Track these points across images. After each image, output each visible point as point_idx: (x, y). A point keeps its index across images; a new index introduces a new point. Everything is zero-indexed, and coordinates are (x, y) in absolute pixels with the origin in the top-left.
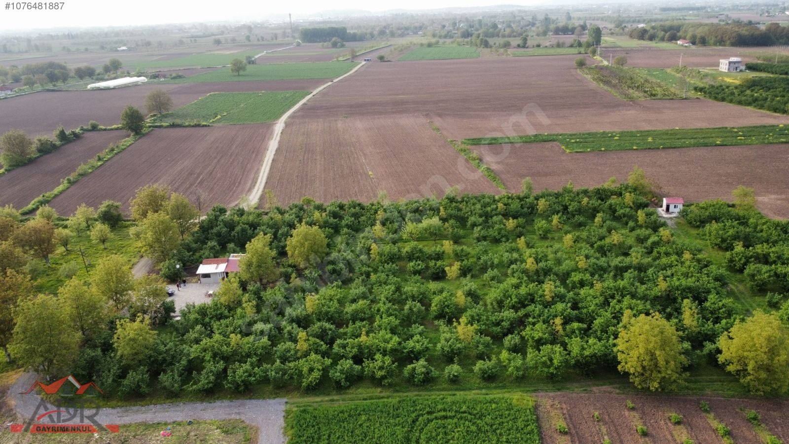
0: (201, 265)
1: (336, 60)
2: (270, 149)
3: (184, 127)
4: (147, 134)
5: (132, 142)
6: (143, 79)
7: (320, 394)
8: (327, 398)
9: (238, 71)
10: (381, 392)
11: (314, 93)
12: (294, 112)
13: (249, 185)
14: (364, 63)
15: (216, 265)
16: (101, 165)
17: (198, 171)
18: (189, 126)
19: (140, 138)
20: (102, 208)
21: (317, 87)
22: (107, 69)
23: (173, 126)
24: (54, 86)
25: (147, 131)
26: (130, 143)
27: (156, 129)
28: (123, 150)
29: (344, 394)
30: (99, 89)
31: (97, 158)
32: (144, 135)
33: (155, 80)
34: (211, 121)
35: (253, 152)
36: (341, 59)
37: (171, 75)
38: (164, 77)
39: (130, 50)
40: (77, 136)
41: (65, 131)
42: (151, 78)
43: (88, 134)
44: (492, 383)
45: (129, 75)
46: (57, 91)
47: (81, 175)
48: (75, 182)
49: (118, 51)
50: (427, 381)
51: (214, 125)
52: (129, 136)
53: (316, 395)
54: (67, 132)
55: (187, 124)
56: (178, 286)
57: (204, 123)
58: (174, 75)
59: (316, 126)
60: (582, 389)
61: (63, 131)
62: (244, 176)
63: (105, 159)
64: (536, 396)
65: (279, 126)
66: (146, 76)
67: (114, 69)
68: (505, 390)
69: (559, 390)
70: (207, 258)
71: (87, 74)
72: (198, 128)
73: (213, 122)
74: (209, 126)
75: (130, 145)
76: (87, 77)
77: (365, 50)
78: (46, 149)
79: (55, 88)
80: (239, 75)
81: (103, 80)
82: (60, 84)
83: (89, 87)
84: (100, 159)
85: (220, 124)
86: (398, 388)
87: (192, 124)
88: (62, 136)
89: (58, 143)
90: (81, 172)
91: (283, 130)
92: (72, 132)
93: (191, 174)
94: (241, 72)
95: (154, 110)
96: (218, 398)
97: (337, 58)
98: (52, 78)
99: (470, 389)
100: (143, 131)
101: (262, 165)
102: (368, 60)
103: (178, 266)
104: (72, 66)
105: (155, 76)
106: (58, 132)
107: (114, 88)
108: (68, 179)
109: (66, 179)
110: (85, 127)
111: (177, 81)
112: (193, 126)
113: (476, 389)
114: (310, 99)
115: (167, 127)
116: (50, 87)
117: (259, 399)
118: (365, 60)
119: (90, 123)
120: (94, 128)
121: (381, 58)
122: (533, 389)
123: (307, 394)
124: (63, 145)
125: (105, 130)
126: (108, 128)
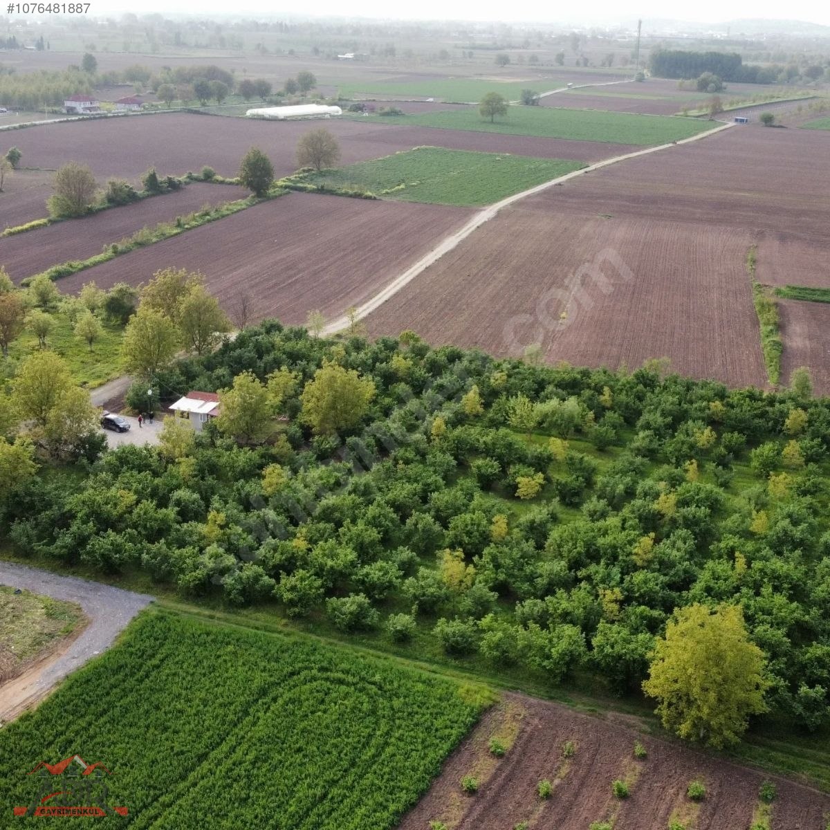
0: (184, 398)
1: (682, 113)
2: (435, 252)
3: (337, 195)
4: (275, 197)
5: (244, 206)
6: (336, 110)
7: (204, 605)
8: (207, 612)
9: (492, 114)
10: (286, 625)
11: (593, 167)
12: (528, 197)
13: (357, 300)
14: (731, 124)
15: (203, 402)
16: (176, 234)
17: (301, 266)
18: (346, 195)
19: (260, 202)
20: (113, 292)
21: (605, 158)
22: (291, 88)
23: (321, 191)
24: (204, 105)
25: (277, 194)
26: (239, 207)
27: (295, 192)
28: (223, 216)
29: (235, 613)
30: (262, 119)
31: (176, 223)
32: (269, 199)
33: (354, 114)
34: (384, 192)
35: (407, 251)
36: (694, 113)
37: (382, 109)
38: (372, 110)
39: (357, 59)
40: (174, 186)
41: (157, 176)
42: (350, 110)
43: (194, 186)
44: (456, 659)
45: (320, 100)
46: (205, 114)
47: (141, 245)
48: (123, 253)
49: (338, 59)
50: (357, 628)
51: (384, 199)
52: (244, 197)
53: (198, 605)
54: (159, 179)
55: (343, 191)
56: (140, 420)
57: (369, 193)
58: (387, 109)
59: (544, 224)
60: (588, 708)
61: (154, 174)
62: (363, 286)
63: (186, 226)
64: (507, 696)
65: (486, 214)
66: (342, 107)
67: (301, 88)
68: (464, 674)
69: (551, 698)
70: (200, 390)
71: (259, 92)
72: (357, 200)
73: (387, 193)
74: (375, 199)
75: (239, 211)
76: (258, 97)
77: (754, 101)
78: (121, 200)
79: (202, 109)
80: (492, 122)
81: (278, 104)
82: (212, 104)
83: (249, 112)
84: (179, 225)
85: (395, 200)
86: (311, 626)
87: (350, 192)
88: (152, 182)
89: (140, 192)
90: (139, 240)
91: (485, 222)
92: (170, 179)
93: (288, 268)
94: (497, 118)
95: (308, 162)
96: (73, 573)
97: (686, 110)
98: (203, 92)
99: (417, 659)
100: (271, 191)
101: (402, 274)
102: (742, 121)
103: (150, 392)
104: (240, 77)
105: (359, 108)
106: (147, 175)
107: (284, 120)
108: (115, 247)
109: (111, 246)
110: (195, 175)
111: (387, 119)
112: (351, 196)
113: (426, 661)
114: (578, 177)
115: (313, 191)
116: (196, 105)
117: (122, 588)
118: (737, 120)
119: (203, 169)
120: (208, 178)
121: (768, 120)
122: (510, 685)
123: (187, 599)
124: (148, 196)
125: (222, 182)
126: (228, 180)
